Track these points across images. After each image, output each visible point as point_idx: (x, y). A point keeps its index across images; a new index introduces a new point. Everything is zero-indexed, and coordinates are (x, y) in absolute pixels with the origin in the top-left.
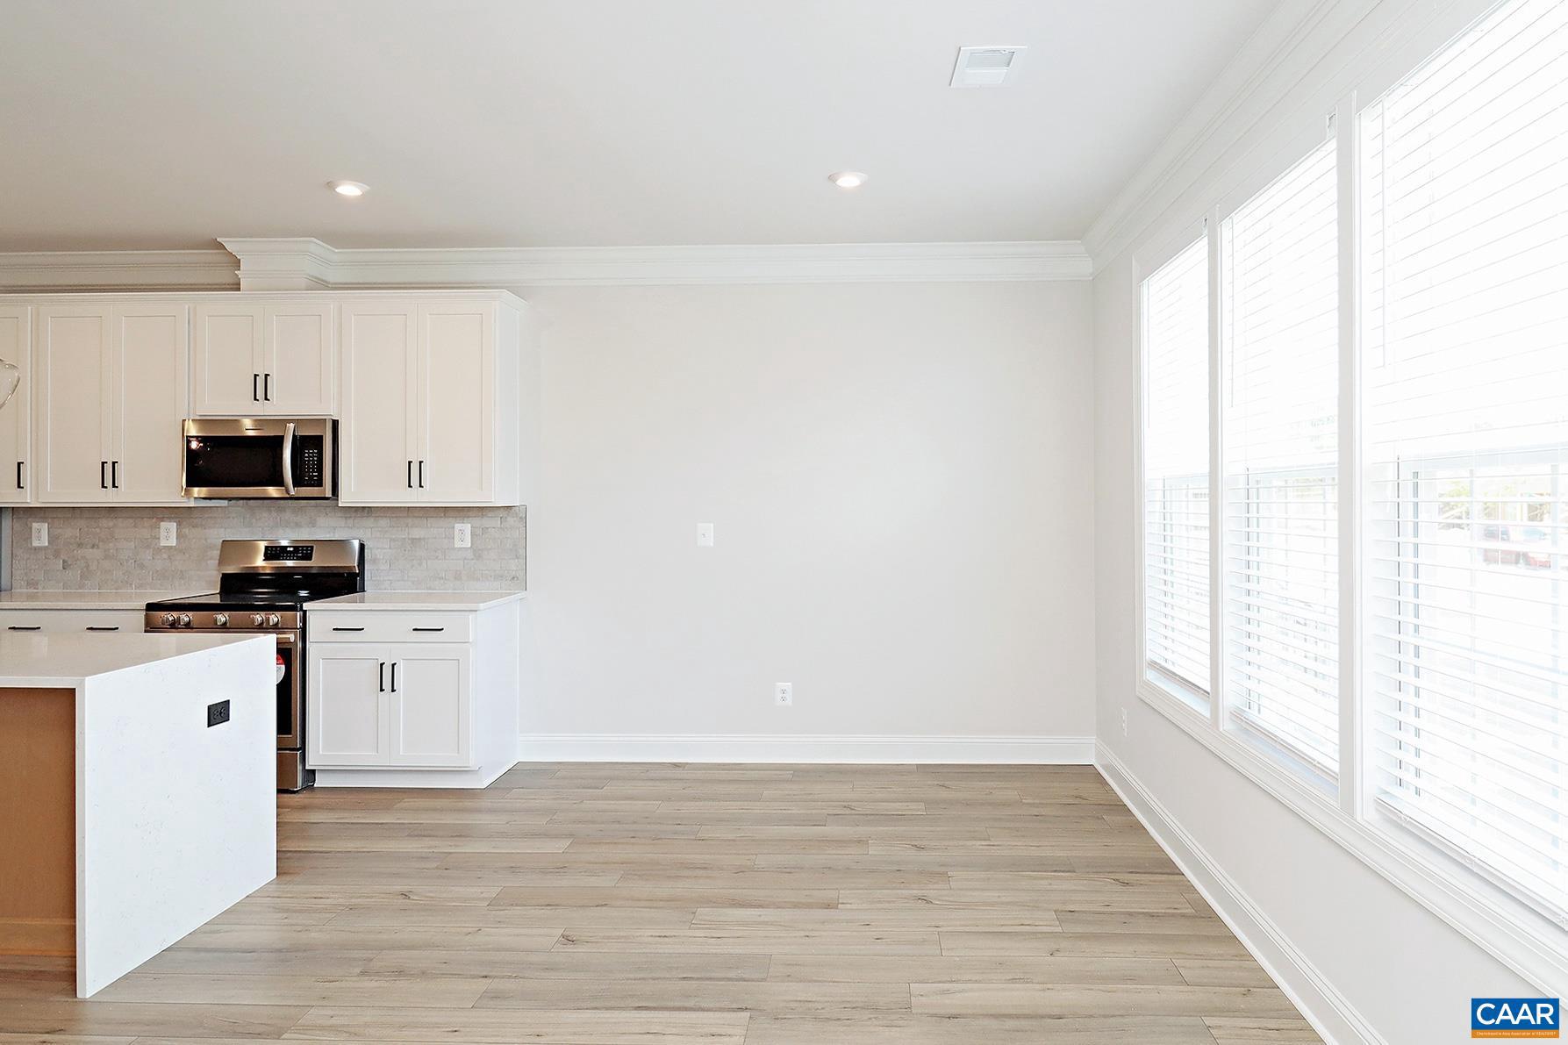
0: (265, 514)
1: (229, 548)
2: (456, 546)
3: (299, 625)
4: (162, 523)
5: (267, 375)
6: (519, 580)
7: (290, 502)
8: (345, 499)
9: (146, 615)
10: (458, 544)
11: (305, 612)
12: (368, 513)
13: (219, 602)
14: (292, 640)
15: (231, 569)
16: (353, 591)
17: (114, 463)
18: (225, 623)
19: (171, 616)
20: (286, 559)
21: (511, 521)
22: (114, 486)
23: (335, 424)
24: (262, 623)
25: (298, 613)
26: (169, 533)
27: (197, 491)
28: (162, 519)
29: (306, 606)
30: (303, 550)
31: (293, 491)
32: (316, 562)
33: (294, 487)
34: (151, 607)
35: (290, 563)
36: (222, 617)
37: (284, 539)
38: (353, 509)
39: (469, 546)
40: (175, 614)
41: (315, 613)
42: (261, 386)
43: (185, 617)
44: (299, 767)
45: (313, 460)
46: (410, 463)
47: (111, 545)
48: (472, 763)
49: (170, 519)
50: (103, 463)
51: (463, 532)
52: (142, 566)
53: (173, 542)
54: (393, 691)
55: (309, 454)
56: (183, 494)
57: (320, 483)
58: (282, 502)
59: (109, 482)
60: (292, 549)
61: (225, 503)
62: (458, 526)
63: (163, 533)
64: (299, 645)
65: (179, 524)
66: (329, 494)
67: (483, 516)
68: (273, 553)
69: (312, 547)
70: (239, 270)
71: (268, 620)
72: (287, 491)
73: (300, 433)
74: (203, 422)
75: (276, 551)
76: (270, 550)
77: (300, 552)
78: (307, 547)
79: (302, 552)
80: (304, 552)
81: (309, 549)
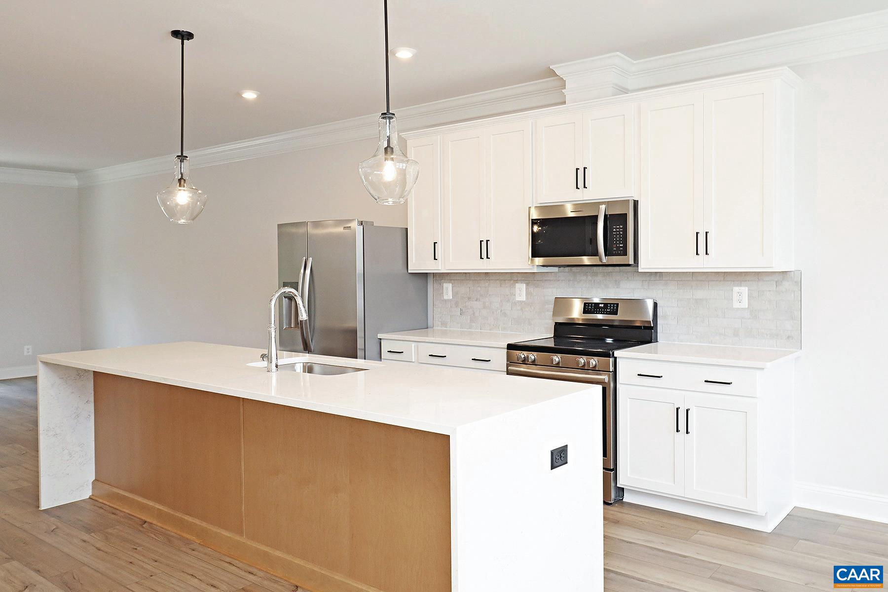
0: (584, 278)
1: (561, 303)
2: (734, 307)
3: (611, 369)
4: (517, 284)
5: (585, 168)
6: (794, 339)
7: (601, 268)
8: (643, 266)
9: (507, 352)
10: (736, 305)
11: (616, 358)
12: (660, 276)
13: (553, 346)
14: (606, 381)
15: (561, 320)
16: (650, 342)
17: (487, 241)
18: (558, 363)
19: (523, 354)
20: (599, 313)
21: (786, 285)
22: (487, 258)
23: (636, 203)
24: (584, 366)
25: (611, 359)
26: (521, 291)
27: (539, 261)
28: (517, 281)
29: (617, 353)
30: (610, 306)
31: (605, 260)
32: (621, 316)
33: (606, 255)
34: (511, 347)
35: (600, 316)
36: (557, 358)
37: (596, 297)
38: (648, 274)
39: (747, 307)
40: (525, 353)
41: (624, 360)
42: (581, 177)
43: (532, 356)
44: (613, 484)
45: (620, 234)
46: (697, 233)
47: (487, 299)
48: (760, 509)
49: (522, 281)
50: (481, 241)
51: (741, 295)
52: (505, 314)
53: (523, 298)
54: (687, 432)
55: (617, 229)
56: (529, 263)
57: (625, 253)
58: (595, 268)
59: (484, 255)
60: (602, 305)
61: (556, 269)
62: (736, 289)
63: (517, 292)
64: (612, 385)
65: (527, 285)
66: (631, 262)
67: (759, 280)
68: (589, 308)
69: (617, 304)
70: (565, 88)
71: (589, 363)
72: (601, 259)
73: (609, 213)
74: (541, 208)
75: (591, 306)
76: (587, 306)
77: (609, 308)
78: (614, 304)
79: (610, 308)
80: (612, 308)
81: (615, 305)
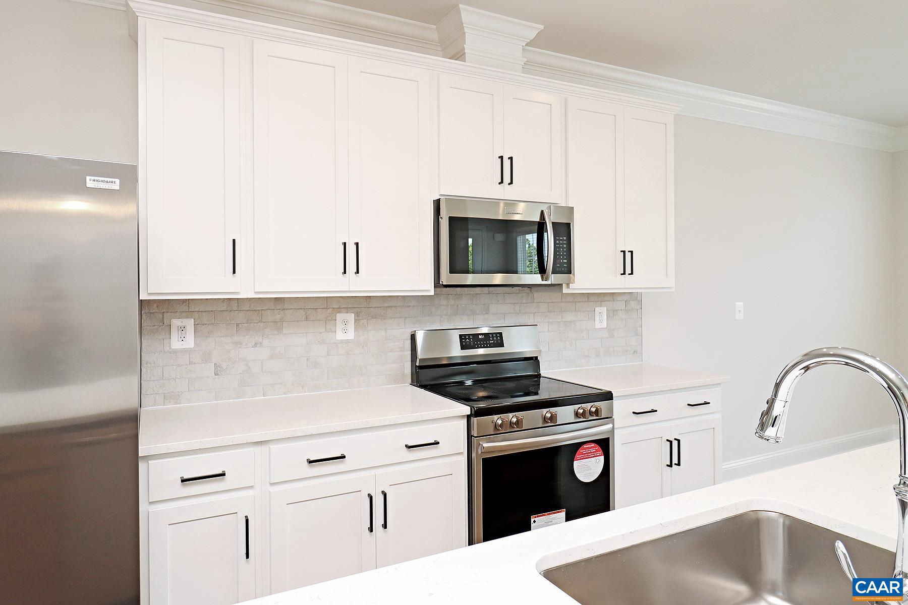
2: (596, 327)
4: (339, 315)
5: (511, 159)
6: (638, 354)
10: (598, 325)
17: (357, 245)
20: (479, 347)
21: (632, 303)
22: (357, 272)
26: (346, 325)
28: (338, 310)
30: (492, 337)
32: (506, 348)
35: (481, 351)
39: (606, 327)
45: (563, 248)
47: (279, 342)
49: (347, 310)
51: (601, 315)
52: (315, 364)
53: (350, 335)
54: (679, 464)
55: (560, 240)
57: (569, 271)
60: (484, 337)
62: (598, 310)
63: (340, 326)
65: (357, 315)
67: (614, 300)
68: (467, 341)
69: (501, 334)
75: (469, 339)
76: (463, 339)
77: (491, 339)
78: (496, 333)
79: (493, 339)
80: (495, 338)
81: (498, 335)
